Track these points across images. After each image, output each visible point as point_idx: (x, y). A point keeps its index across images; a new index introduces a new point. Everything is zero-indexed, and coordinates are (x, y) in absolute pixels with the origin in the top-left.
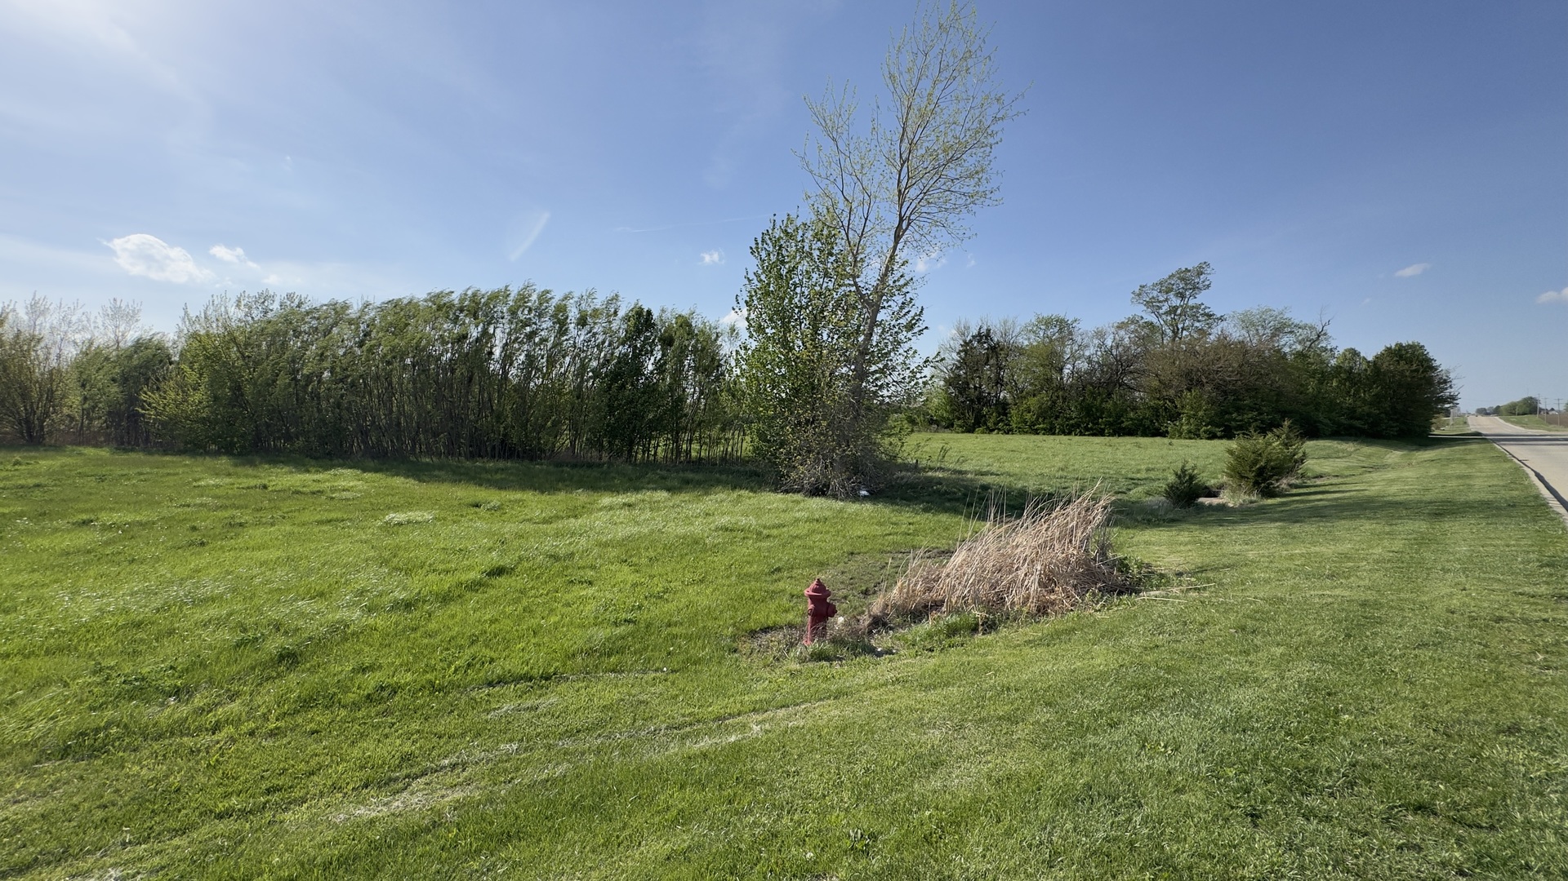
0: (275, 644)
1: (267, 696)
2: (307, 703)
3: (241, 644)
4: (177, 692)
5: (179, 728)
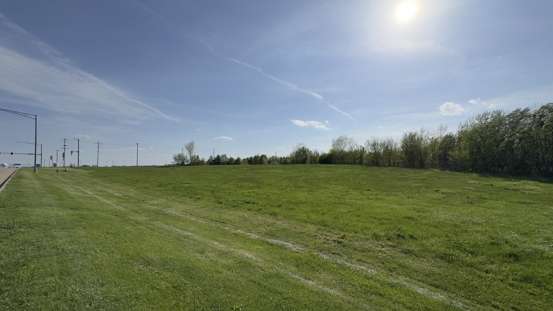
0: (507, 249)
1: (506, 268)
3: (492, 244)
4: (471, 253)
5: (471, 265)
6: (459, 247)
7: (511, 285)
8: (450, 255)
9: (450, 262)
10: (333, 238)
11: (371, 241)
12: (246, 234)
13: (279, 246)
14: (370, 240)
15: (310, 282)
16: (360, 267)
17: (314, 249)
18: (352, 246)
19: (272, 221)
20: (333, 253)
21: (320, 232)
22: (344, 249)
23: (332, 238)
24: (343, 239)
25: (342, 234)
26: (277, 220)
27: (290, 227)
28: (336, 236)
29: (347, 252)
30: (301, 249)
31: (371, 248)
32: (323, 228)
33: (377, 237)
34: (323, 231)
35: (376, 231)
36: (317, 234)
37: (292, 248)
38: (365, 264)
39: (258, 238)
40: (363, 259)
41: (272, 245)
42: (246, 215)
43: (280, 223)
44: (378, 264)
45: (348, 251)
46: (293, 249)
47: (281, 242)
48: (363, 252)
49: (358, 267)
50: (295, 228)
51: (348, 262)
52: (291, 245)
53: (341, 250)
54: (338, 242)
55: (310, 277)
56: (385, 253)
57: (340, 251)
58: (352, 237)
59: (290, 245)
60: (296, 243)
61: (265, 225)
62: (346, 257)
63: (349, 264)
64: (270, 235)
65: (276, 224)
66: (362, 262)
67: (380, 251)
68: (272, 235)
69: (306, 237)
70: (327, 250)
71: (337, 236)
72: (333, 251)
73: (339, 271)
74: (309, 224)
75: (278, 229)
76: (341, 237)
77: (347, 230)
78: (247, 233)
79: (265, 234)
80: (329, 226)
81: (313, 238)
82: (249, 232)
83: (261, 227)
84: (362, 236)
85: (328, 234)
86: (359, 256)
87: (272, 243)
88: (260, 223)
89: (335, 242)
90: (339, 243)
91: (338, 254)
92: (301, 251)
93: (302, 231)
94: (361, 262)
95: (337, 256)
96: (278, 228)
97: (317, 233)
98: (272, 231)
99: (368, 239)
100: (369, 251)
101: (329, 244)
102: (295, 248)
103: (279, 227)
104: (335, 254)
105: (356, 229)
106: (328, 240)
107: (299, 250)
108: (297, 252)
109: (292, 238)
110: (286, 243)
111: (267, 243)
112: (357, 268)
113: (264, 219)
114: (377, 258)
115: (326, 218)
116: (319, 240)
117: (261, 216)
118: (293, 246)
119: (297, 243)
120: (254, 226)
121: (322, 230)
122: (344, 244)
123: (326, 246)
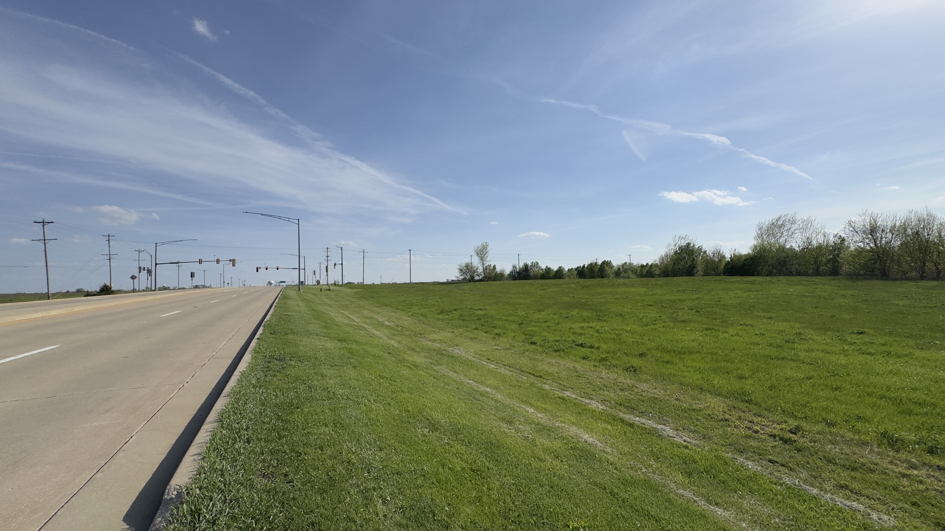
10: (768, 430)
11: (876, 450)
12: (581, 401)
13: (645, 429)
14: (872, 446)
15: (720, 511)
16: (848, 503)
17: (723, 445)
18: (820, 453)
19: (629, 381)
20: (770, 461)
21: (737, 414)
22: (799, 457)
23: (766, 429)
24: (795, 434)
25: (793, 423)
26: (640, 380)
27: (667, 397)
28: (775, 425)
29: (808, 463)
30: (693, 442)
31: (876, 464)
32: (742, 405)
33: (893, 442)
34: (744, 412)
35: (890, 427)
36: (727, 417)
37: (674, 437)
38: (862, 499)
39: (603, 410)
40: (855, 486)
41: (631, 425)
42: (578, 366)
43: (645, 386)
44: (901, 505)
45: (810, 461)
46: (675, 439)
47: (650, 423)
48: (854, 469)
49: (840, 500)
50: (677, 399)
51: (812, 485)
52: (671, 431)
53: (791, 457)
54: (781, 439)
55: (719, 500)
56: (921, 482)
57: (788, 460)
58: (819, 433)
59: (668, 431)
60: (681, 428)
61: (615, 387)
62: (804, 474)
63: (815, 491)
64: (625, 407)
65: (637, 387)
66: (852, 491)
67: (904, 476)
68: (632, 409)
69: (704, 420)
70: (754, 452)
71: (779, 427)
72: (770, 457)
73: (789, 501)
74: (710, 396)
75: (642, 398)
76: (788, 428)
77: (805, 418)
78: (583, 399)
79: (617, 404)
80: (757, 404)
81: (721, 423)
82: (585, 398)
83: (608, 391)
84: (849, 435)
85: (756, 419)
86: (845, 477)
87: (631, 422)
88: (606, 383)
89: (775, 438)
90: (786, 442)
91: (783, 465)
92: (694, 446)
93: (694, 407)
94: (847, 492)
95: (781, 468)
96: (642, 395)
97: (730, 415)
98: (629, 401)
99: (864, 444)
100: (872, 471)
101: (759, 440)
102: (681, 437)
103: (644, 395)
104: (776, 464)
105: (831, 417)
106: (757, 432)
107: (688, 442)
108: (686, 447)
109: (672, 418)
110: (659, 427)
111: (622, 421)
112: (839, 503)
113: (613, 376)
114: (895, 489)
115: (748, 385)
116: (735, 430)
117: (607, 371)
118: (675, 433)
119: (684, 429)
120: (596, 387)
121: (740, 409)
122: (799, 445)
123: (753, 443)
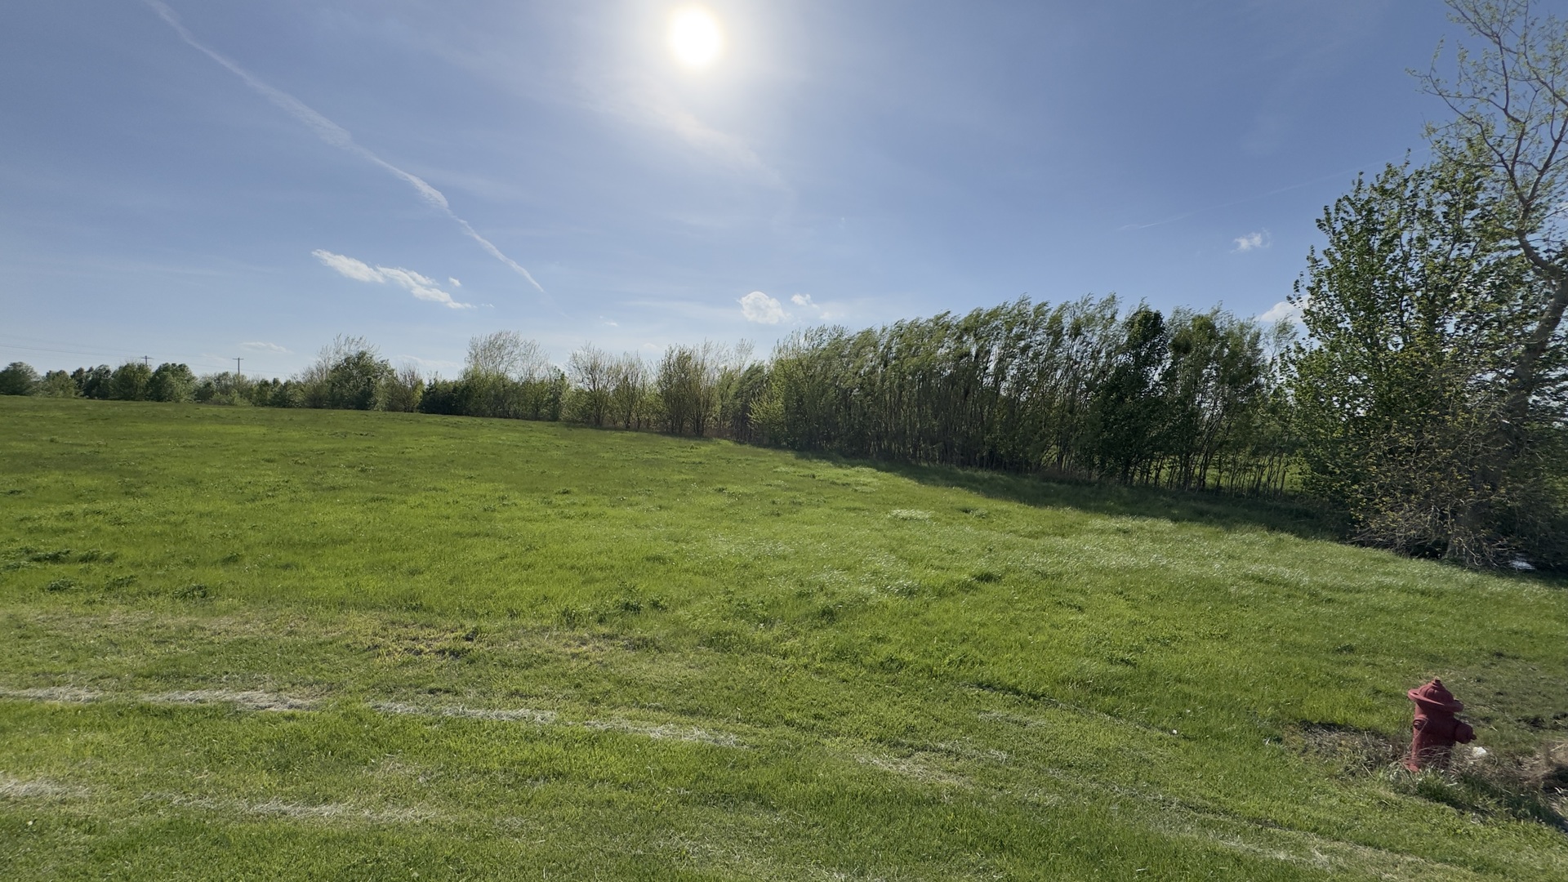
0: (820, 601)
1: (816, 639)
2: (840, 655)
3: (800, 595)
4: (765, 621)
5: (764, 648)
6: (744, 612)
7: (819, 672)
8: (726, 634)
9: (726, 648)
10: (437, 645)
11: (555, 634)
12: (18, 697)
13: (203, 711)
14: (552, 630)
15: (327, 810)
16: (514, 713)
17: (362, 691)
18: (496, 658)
19: (183, 620)
20: (431, 692)
21: (393, 632)
22: (470, 672)
23: (436, 643)
24: (472, 640)
25: (470, 625)
26: (214, 613)
28: (448, 635)
29: (480, 677)
30: (307, 703)
31: (551, 652)
32: (407, 617)
33: (570, 619)
34: (406, 627)
35: (571, 602)
36: (379, 640)
37: (270, 707)
38: (530, 701)
40: (525, 688)
41: (168, 714)
43: (225, 622)
44: (565, 692)
45: (483, 673)
46: (272, 709)
47: (210, 696)
48: (528, 666)
49: (507, 713)
51: (479, 707)
52: (266, 696)
53: (460, 675)
54: (452, 653)
56: (587, 658)
57: (455, 680)
58: (500, 631)
59: (261, 697)
60: (288, 685)
61: (142, 641)
62: (472, 694)
63: (481, 712)
64: (166, 678)
65: (203, 629)
66: (521, 696)
67: (574, 656)
68: (174, 676)
69: (337, 657)
70: (410, 685)
71: (453, 635)
72: (433, 685)
73: (446, 742)
74: (355, 613)
75: (210, 648)
76: (464, 635)
77: (488, 614)
79: (140, 675)
80: (430, 609)
81: (364, 656)
83: (119, 652)
84: (531, 623)
85: (422, 633)
86: (517, 680)
87: (170, 705)
89: (444, 653)
90: (457, 656)
91: (447, 691)
92: (308, 709)
93: (323, 638)
94: (517, 699)
95: (443, 697)
96: (212, 643)
97: (383, 637)
98: (175, 663)
99: (546, 629)
100: (546, 661)
101: (421, 664)
102: (284, 702)
103: (216, 641)
104: (438, 693)
105: (515, 606)
106: (419, 653)
107: (298, 707)
108: (291, 717)
109: (272, 672)
110: (239, 696)
111: (144, 710)
112: (505, 718)
113: (138, 616)
114: (564, 675)
115: (420, 583)
116: (387, 659)
117: (125, 608)
118: (274, 698)
119: (293, 685)
121: (401, 623)
122: (473, 654)
123: (410, 672)
